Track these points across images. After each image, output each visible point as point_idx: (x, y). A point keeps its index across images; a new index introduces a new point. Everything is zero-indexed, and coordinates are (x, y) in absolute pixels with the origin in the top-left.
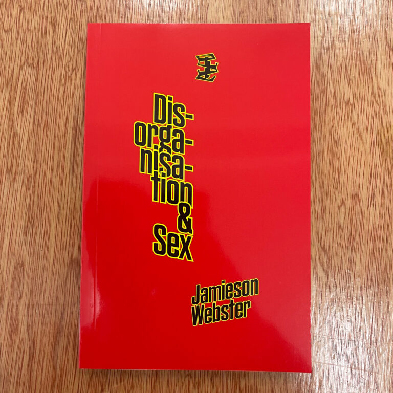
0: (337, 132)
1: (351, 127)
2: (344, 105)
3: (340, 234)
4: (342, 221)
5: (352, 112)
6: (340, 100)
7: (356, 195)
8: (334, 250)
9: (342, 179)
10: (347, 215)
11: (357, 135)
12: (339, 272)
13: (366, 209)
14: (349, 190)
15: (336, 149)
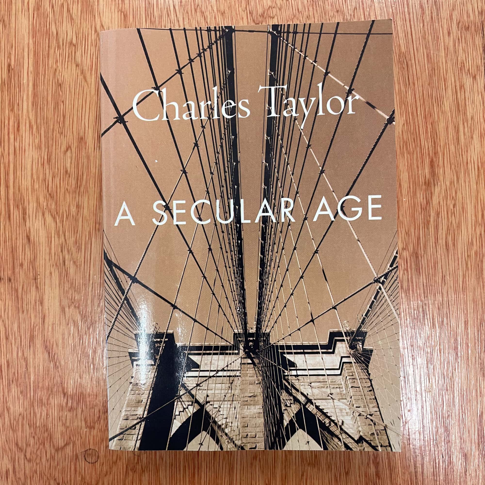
0: (60, 74)
1: (75, 69)
2: (67, 46)
3: (66, 179)
4: (68, 165)
5: (75, 53)
6: (63, 40)
7: (82, 138)
8: (61, 196)
9: (67, 123)
10: (73, 159)
11: (81, 77)
12: (67, 218)
13: (93, 153)
14: (75, 134)
15: (61, 93)
